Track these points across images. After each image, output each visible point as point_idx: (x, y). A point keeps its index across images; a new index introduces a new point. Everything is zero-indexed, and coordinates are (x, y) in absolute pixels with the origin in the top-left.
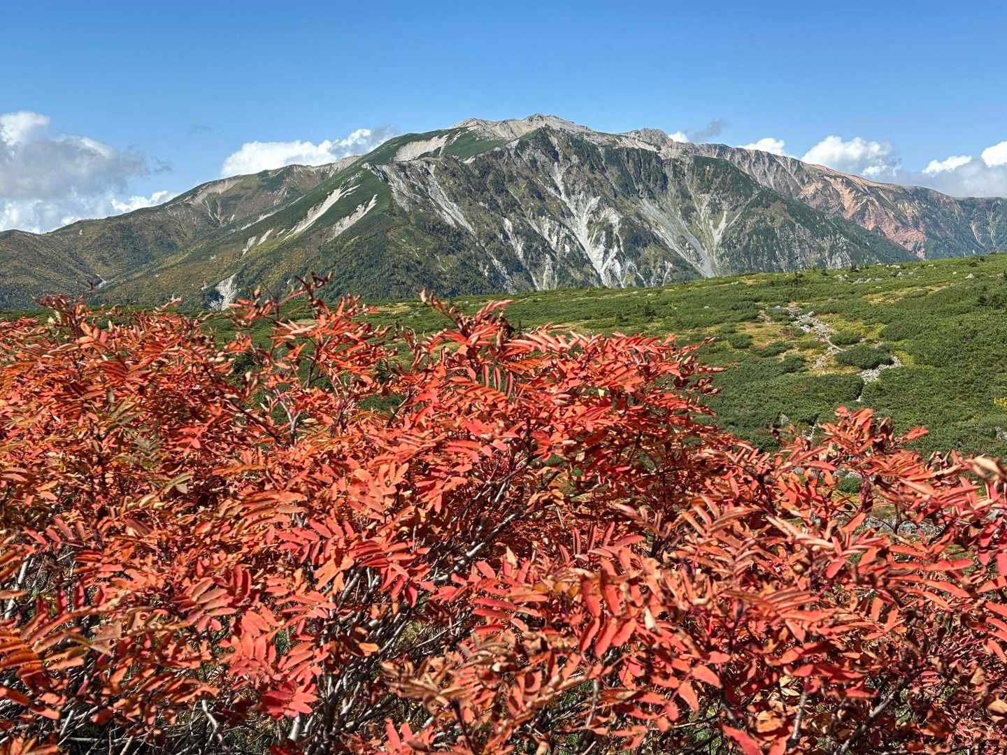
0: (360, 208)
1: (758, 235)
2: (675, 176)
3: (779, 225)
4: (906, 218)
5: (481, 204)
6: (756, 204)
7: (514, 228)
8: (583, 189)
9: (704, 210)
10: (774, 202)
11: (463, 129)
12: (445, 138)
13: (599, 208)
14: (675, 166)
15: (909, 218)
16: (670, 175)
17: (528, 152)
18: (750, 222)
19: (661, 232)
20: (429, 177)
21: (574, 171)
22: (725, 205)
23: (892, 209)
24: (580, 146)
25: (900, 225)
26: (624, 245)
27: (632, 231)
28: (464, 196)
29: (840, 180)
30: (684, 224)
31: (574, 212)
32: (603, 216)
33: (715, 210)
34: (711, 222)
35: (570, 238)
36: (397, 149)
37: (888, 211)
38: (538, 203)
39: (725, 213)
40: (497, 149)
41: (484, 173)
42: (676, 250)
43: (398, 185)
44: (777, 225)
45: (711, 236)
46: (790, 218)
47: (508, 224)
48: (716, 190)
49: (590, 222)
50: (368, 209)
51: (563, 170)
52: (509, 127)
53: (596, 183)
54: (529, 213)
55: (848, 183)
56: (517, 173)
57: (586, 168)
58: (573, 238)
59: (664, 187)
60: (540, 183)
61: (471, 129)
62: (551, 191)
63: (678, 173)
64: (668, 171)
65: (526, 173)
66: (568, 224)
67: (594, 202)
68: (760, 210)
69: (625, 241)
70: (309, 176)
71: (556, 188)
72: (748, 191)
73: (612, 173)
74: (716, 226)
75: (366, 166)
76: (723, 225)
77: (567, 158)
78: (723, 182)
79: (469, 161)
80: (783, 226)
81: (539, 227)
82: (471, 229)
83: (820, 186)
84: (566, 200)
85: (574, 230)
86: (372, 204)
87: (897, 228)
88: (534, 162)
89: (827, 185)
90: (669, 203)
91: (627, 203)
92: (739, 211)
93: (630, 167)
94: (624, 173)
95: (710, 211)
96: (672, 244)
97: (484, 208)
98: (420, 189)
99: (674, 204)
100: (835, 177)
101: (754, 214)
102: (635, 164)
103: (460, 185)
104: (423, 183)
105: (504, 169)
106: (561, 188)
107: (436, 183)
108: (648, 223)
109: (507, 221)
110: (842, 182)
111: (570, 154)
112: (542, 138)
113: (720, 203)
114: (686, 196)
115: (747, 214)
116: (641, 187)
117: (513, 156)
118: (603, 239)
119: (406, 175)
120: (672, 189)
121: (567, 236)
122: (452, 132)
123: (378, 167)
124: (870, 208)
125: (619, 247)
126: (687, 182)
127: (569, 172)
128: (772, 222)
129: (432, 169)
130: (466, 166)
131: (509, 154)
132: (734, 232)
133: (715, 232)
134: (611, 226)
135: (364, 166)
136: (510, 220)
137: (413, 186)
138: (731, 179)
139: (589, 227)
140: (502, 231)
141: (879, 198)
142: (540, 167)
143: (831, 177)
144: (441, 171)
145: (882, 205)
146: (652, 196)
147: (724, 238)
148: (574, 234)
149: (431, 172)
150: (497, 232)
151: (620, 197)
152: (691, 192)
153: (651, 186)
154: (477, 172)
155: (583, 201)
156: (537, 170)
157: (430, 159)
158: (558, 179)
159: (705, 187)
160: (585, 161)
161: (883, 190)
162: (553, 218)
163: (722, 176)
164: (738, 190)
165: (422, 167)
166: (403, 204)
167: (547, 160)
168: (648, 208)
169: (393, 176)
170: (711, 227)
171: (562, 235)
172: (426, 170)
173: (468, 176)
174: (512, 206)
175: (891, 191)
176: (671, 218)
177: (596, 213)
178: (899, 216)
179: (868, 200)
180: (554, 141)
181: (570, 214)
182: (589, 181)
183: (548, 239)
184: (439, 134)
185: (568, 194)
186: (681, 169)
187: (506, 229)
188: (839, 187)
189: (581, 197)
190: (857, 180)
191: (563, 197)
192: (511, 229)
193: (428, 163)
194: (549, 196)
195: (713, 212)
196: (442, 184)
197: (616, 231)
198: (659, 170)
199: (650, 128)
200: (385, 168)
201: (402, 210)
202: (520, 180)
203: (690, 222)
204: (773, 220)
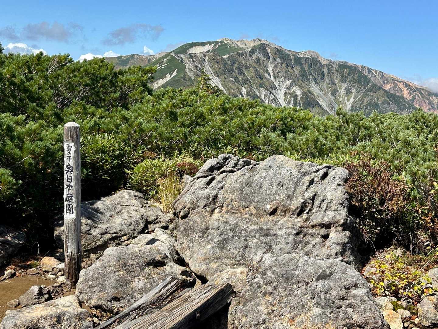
0: (168, 76)
1: (370, 106)
2: (329, 73)
3: (381, 102)
4: (434, 104)
5: (231, 79)
6: (370, 90)
7: (247, 93)
8: (283, 76)
9: (342, 91)
10: (379, 90)
11: (222, 42)
12: (212, 45)
13: (291, 86)
14: (329, 68)
15: (435, 105)
16: (326, 72)
17: (256, 54)
18: (367, 99)
19: (321, 101)
20: (205, 63)
21: (279, 66)
22: (353, 90)
23: (427, 100)
24: (281, 54)
25: (431, 107)
26: (303, 106)
27: (307, 99)
28: (222, 74)
29: (402, 83)
30: (332, 98)
31: (278, 87)
32: (292, 90)
33: (348, 92)
34: (346, 98)
35: (275, 100)
36: (188, 49)
37: (426, 100)
38: (260, 81)
39: (354, 94)
40: (240, 52)
41: (233, 63)
42: (328, 111)
43: (188, 65)
44: (380, 102)
45: (346, 105)
46: (387, 99)
47: (244, 90)
48: (349, 82)
49: (286, 93)
50: (172, 76)
51: (273, 65)
52: (244, 43)
53: (289, 73)
54: (255, 86)
55: (406, 85)
56: (250, 64)
57: (284, 65)
58: (277, 100)
59: (322, 78)
60: (261, 71)
61: (226, 42)
62: (267, 75)
63: (330, 72)
64: (325, 70)
65: (254, 65)
66: (274, 93)
67: (288, 82)
68: (372, 93)
69: (303, 104)
70: (142, 60)
71: (269, 74)
72: (366, 84)
73: (297, 69)
74: (348, 100)
75: (173, 54)
76: (352, 100)
77: (274, 60)
78: (353, 78)
79: (225, 57)
80: (383, 103)
81: (260, 93)
82: (225, 91)
83: (392, 85)
84: (274, 81)
85: (277, 96)
86: (175, 73)
87: (429, 109)
88: (258, 60)
89: (396, 85)
90: (325, 87)
91: (304, 85)
92: (361, 94)
93: (306, 67)
94: (303, 70)
95: (345, 92)
96: (326, 108)
97: (232, 81)
98: (200, 69)
99: (327, 87)
100: (400, 82)
101: (368, 96)
102: (309, 66)
103: (220, 68)
104: (201, 65)
105: (243, 62)
106: (272, 74)
107: (208, 66)
108: (314, 96)
109: (243, 89)
110: (404, 84)
111: (276, 58)
112: (263, 48)
113: (351, 89)
114: (334, 83)
115: (365, 95)
116: (311, 77)
117: (248, 56)
118: (292, 102)
119: (193, 60)
120: (327, 80)
121: (274, 99)
122: (216, 43)
123: (179, 55)
124: (417, 98)
125: (300, 107)
126: (334, 76)
127: (276, 66)
128: (378, 100)
129: (206, 59)
130: (224, 59)
131: (246, 54)
132: (358, 104)
133: (348, 103)
134: (297, 95)
135: (172, 54)
136: (245, 88)
137: (196, 67)
138: (358, 77)
139: (285, 96)
140: (241, 94)
141: (421, 93)
142: (261, 62)
143: (398, 81)
144: (212, 60)
145: (423, 97)
146: (316, 83)
147: (352, 107)
148: (277, 98)
149: (206, 60)
150: (238, 94)
151: (300, 81)
152: (336, 82)
153: (316, 77)
154: (229, 62)
155: (282, 82)
156: (260, 64)
157: (206, 54)
158: (270, 70)
159: (343, 80)
160: (284, 62)
161: (423, 90)
162: (267, 89)
163: (352, 75)
164: (361, 83)
165: (201, 57)
166: (191, 75)
167: (265, 59)
168: (315, 89)
169: (186, 60)
170: (346, 100)
171: (271, 98)
172: (204, 59)
173: (225, 64)
174: (246, 81)
175: (426, 91)
176: (326, 95)
177: (289, 88)
178: (431, 103)
179: (416, 94)
180: (269, 50)
181: (276, 88)
182: (286, 72)
183: (264, 100)
184: (210, 43)
185: (275, 78)
186: (332, 70)
187: (243, 93)
188: (402, 87)
189: (281, 80)
190: (410, 84)
191: (272, 79)
192: (245, 93)
193: (205, 56)
194: (265, 78)
195: (347, 93)
196: (211, 67)
197: (299, 98)
198: (321, 70)
199: (312, 50)
200: (182, 56)
201: (190, 79)
202: (251, 68)
203: (335, 97)
204: (378, 99)
